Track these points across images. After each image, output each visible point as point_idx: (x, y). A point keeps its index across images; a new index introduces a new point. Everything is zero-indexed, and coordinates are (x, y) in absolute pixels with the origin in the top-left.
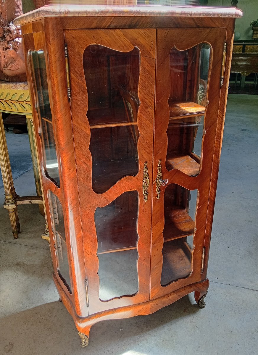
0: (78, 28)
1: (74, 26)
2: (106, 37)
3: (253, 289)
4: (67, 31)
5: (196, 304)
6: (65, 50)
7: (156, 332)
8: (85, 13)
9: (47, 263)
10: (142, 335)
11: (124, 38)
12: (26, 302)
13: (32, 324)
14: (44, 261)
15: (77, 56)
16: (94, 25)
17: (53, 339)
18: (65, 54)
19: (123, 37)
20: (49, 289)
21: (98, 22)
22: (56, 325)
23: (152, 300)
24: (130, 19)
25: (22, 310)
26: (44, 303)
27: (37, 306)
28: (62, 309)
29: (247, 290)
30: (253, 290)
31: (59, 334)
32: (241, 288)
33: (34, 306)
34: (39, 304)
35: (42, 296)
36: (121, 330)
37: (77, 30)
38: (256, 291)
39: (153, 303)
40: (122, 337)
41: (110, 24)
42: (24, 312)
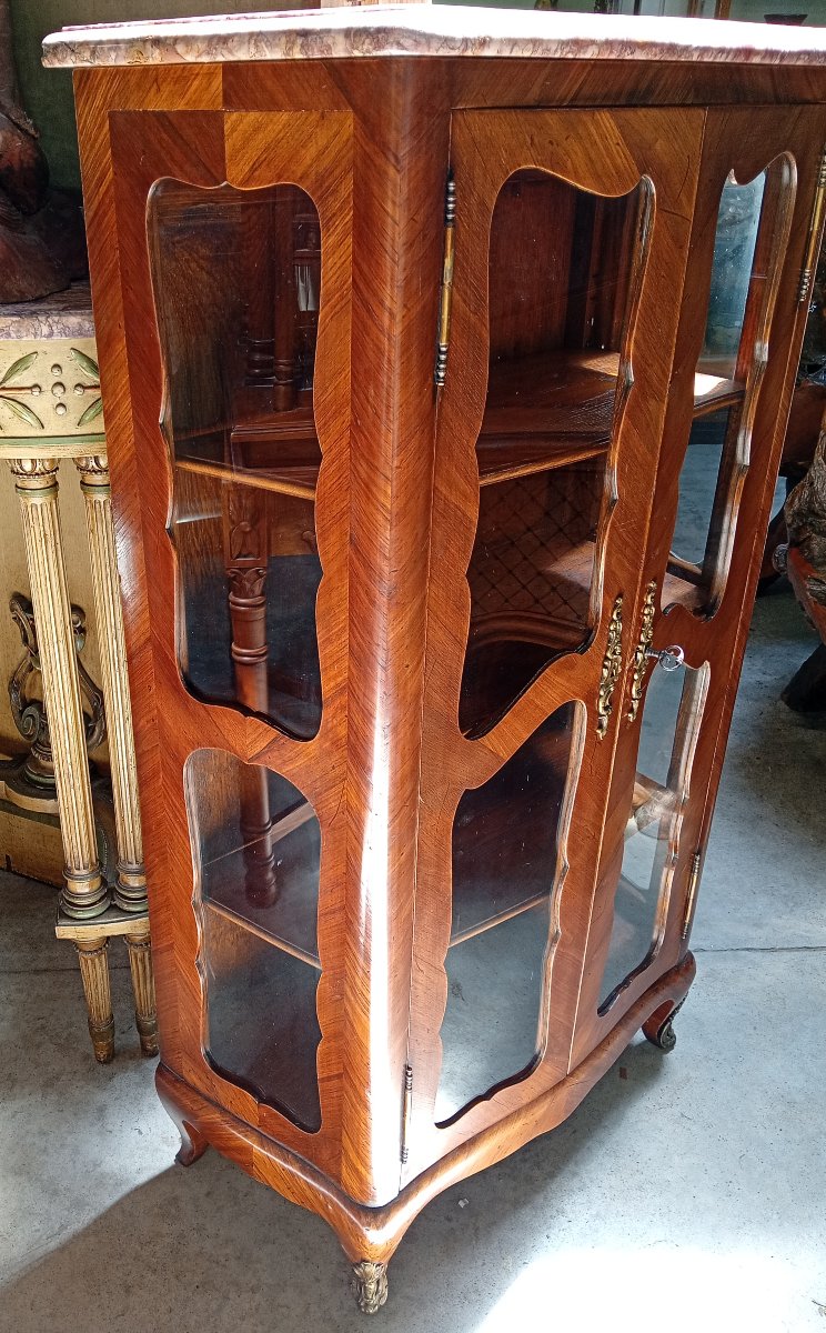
0: (489, 104)
1: (480, 96)
2: (567, 138)
3: (773, 944)
4: (459, 117)
5: (645, 1042)
6: (448, 193)
7: (575, 1174)
8: (531, 46)
9: (43, 1027)
10: (539, 1199)
11: (618, 144)
12: (47, 1207)
13: (128, 1290)
14: (27, 1022)
15: (475, 218)
16: (533, 95)
17: (243, 1319)
18: (447, 211)
19: (615, 142)
20: (110, 1127)
21: (546, 80)
22: (223, 1260)
23: (572, 1074)
24: (635, 73)
25: (53, 1245)
26: (126, 1189)
27: (102, 1210)
28: (208, 1194)
29: (760, 954)
30: (773, 950)
31: (253, 1290)
32: (739, 952)
33: (93, 1215)
34: (109, 1201)
35: (99, 1165)
36: (461, 1204)
37: (488, 111)
38: (785, 953)
39: (575, 1080)
40: (478, 1229)
41: (580, 88)
42: (62, 1249)
